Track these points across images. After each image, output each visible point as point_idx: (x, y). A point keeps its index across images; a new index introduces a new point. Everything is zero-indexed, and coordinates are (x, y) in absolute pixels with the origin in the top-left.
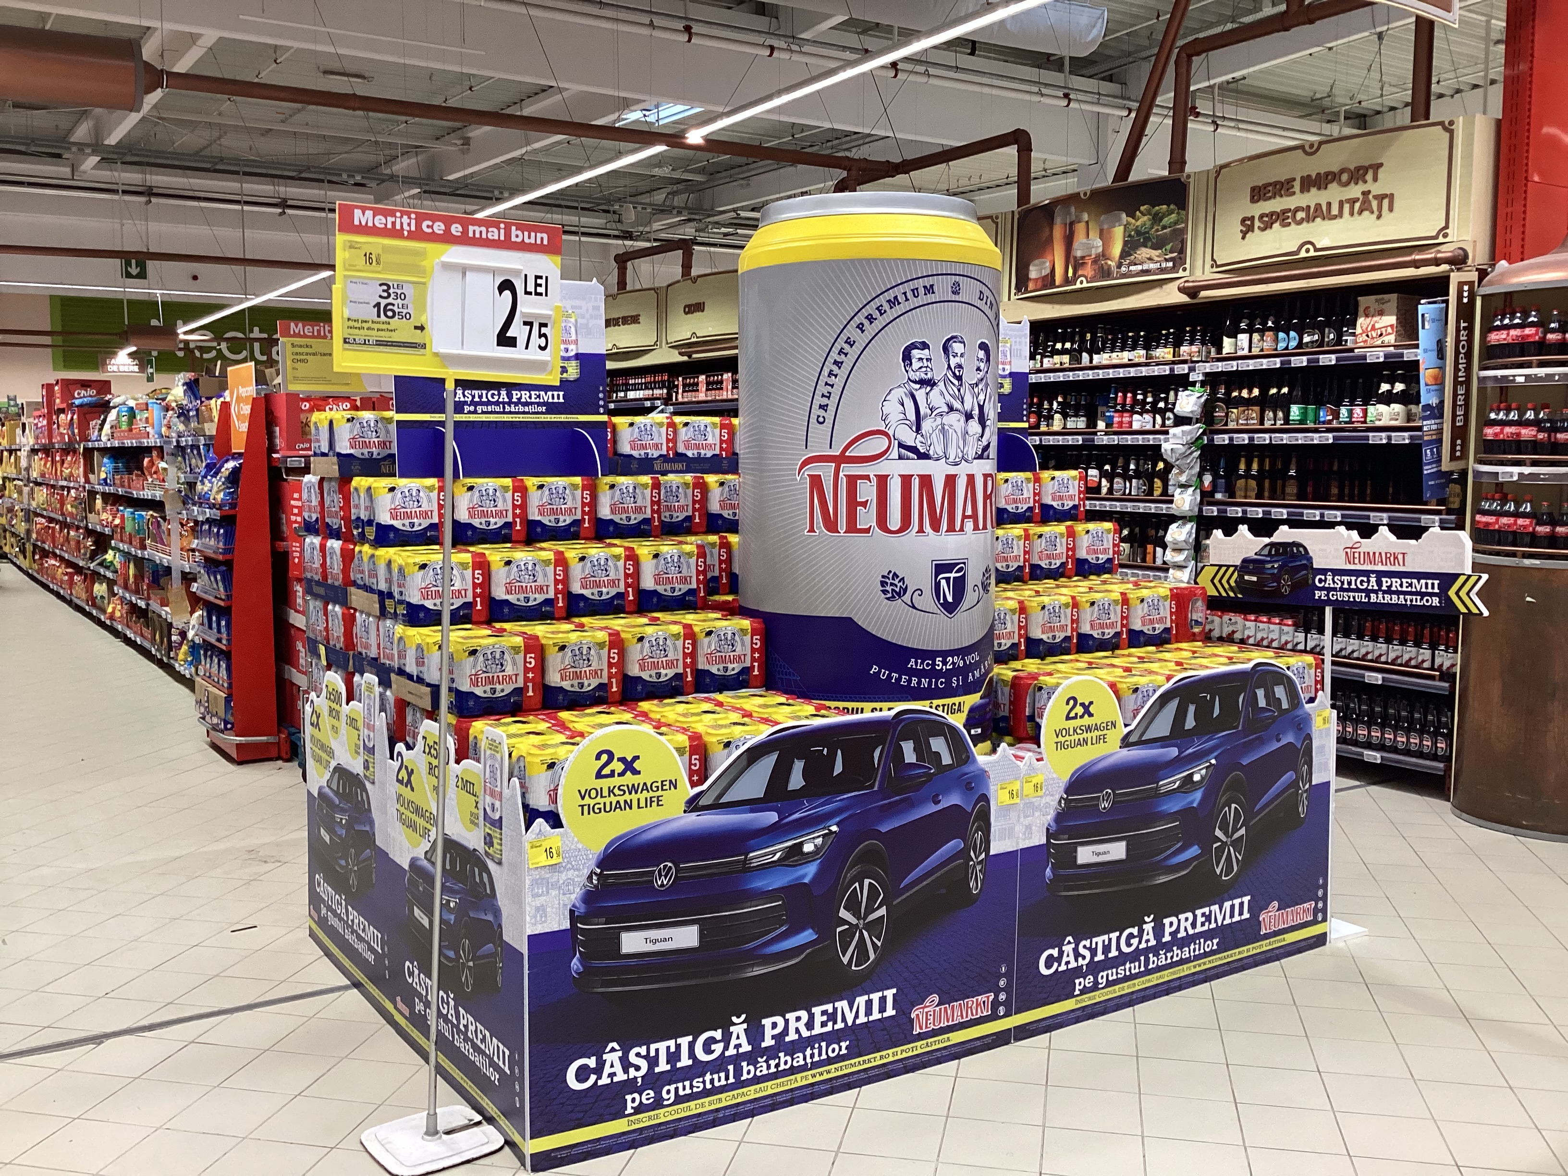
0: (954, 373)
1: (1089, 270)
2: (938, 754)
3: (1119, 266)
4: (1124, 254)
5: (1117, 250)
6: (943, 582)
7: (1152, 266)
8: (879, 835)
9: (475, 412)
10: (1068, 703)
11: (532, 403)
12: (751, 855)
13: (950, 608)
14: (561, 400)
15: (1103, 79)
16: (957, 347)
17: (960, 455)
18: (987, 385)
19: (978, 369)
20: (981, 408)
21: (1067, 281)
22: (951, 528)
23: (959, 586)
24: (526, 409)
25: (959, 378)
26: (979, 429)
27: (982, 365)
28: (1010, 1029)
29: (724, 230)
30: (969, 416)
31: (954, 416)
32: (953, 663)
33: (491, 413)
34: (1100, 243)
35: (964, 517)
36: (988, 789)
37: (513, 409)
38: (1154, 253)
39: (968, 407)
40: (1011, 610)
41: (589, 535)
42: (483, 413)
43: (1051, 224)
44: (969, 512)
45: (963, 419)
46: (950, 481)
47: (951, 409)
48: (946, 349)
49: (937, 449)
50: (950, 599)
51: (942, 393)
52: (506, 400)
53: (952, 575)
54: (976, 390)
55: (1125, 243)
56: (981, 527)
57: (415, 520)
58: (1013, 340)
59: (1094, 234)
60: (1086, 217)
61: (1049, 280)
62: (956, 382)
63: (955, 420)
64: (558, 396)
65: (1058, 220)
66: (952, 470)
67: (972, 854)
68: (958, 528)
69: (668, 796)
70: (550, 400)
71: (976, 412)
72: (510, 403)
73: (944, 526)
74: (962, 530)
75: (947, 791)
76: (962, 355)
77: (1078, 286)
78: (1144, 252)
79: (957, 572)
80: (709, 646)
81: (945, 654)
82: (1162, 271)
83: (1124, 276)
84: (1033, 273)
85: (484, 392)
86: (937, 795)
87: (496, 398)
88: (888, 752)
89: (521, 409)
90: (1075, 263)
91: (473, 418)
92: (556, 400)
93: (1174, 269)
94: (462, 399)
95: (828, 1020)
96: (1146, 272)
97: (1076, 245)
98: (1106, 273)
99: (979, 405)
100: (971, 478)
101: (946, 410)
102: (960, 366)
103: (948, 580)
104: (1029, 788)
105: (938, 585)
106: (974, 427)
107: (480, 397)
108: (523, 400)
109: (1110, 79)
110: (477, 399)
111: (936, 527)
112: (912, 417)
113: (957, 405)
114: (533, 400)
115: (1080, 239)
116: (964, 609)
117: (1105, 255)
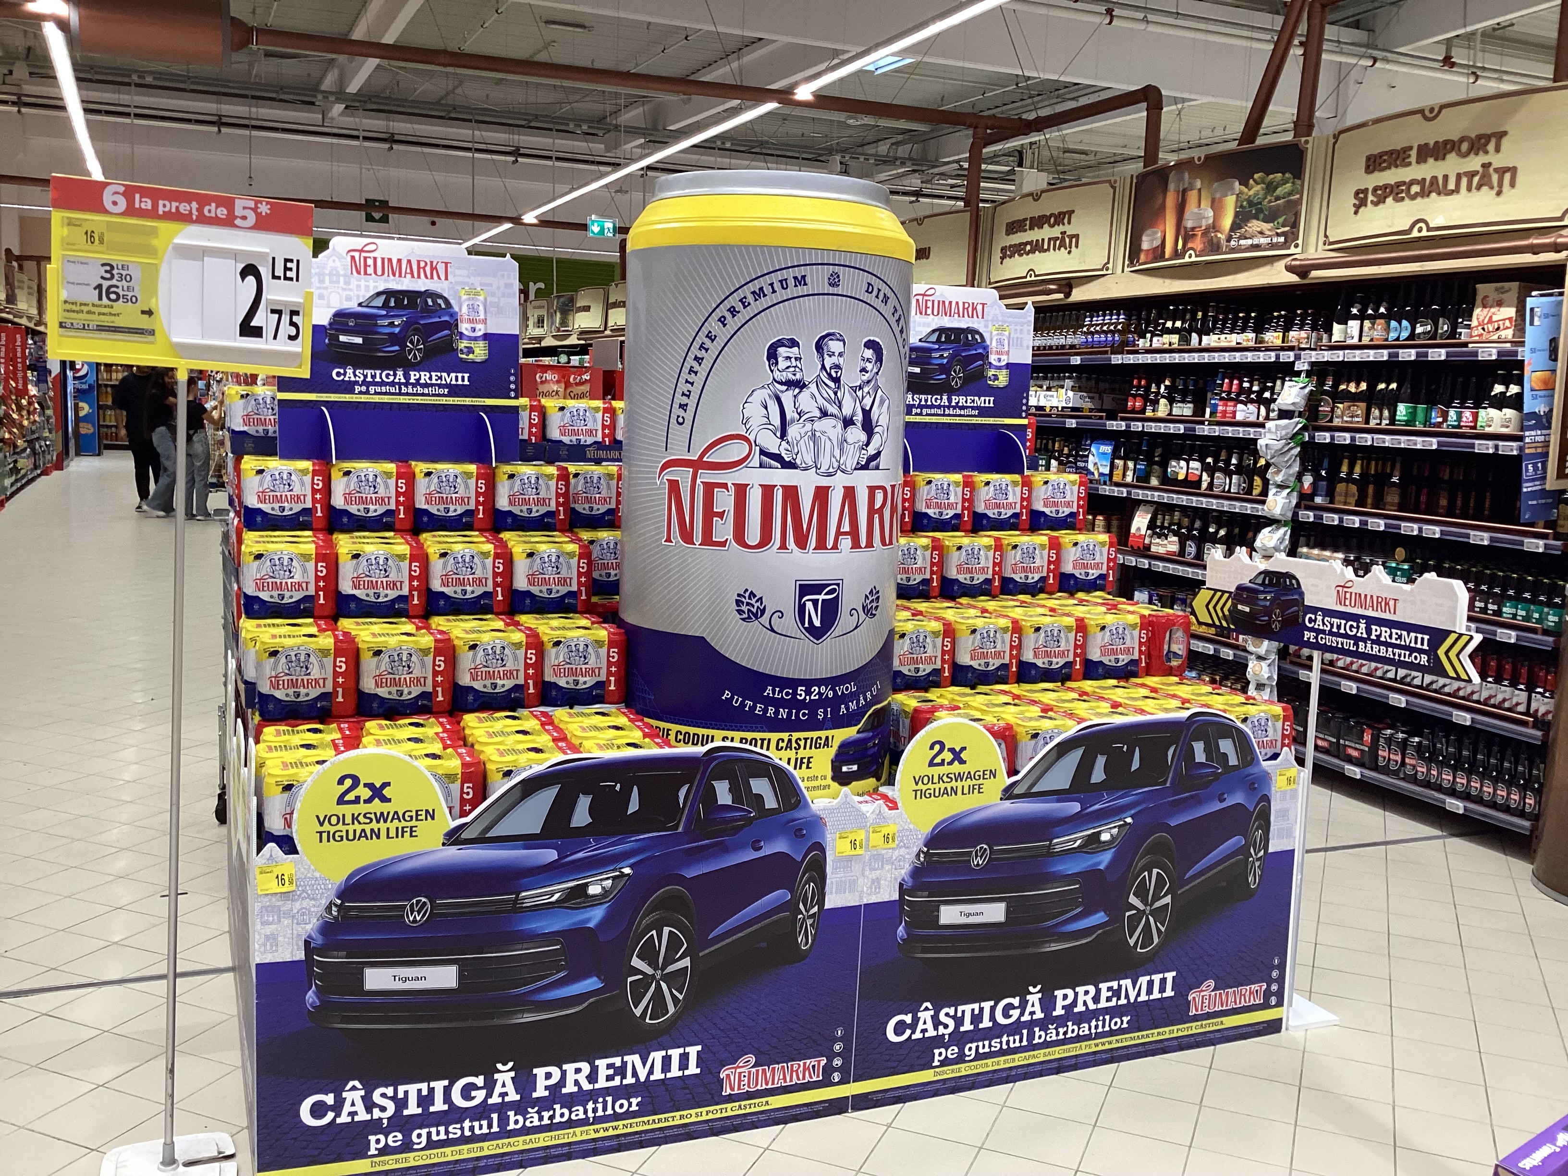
0: (830, 375)
1: (1198, 243)
2: (759, 797)
3: (1229, 239)
4: (1235, 227)
5: (1227, 222)
6: (809, 606)
7: (1263, 241)
8: (682, 880)
9: (367, 392)
10: (932, 748)
11: (432, 385)
12: (523, 894)
13: (816, 633)
14: (466, 382)
15: (1347, 26)
16: (835, 346)
17: (836, 465)
18: (877, 388)
19: (864, 370)
20: (867, 413)
21: (1177, 255)
22: (821, 545)
24: (426, 391)
25: (837, 380)
26: (863, 437)
27: (869, 366)
28: (847, 1098)
29: (950, 182)
30: (848, 422)
31: (828, 422)
32: (819, 693)
33: (386, 394)
34: (1211, 213)
35: (839, 533)
36: (824, 836)
37: (410, 391)
38: (1266, 227)
39: (847, 411)
40: (933, 633)
41: (484, 527)
42: (376, 393)
43: (1165, 190)
44: (846, 528)
45: (840, 425)
46: (822, 495)
47: (824, 414)
48: (819, 347)
49: (806, 457)
50: (817, 623)
51: (813, 396)
52: (403, 380)
53: (821, 597)
54: (859, 393)
55: (1237, 214)
56: (863, 544)
57: (286, 504)
58: (1013, 327)
59: (1205, 204)
60: (1198, 184)
61: (1158, 253)
62: (832, 384)
63: (831, 428)
64: (463, 378)
65: (1172, 187)
66: (824, 482)
67: (801, 906)
68: (830, 543)
69: (423, 827)
70: (454, 382)
71: (859, 417)
72: (406, 384)
73: (813, 541)
74: (835, 547)
75: (770, 837)
76: (840, 355)
77: (1187, 259)
78: (1255, 225)
79: (827, 594)
80: (557, 657)
81: (808, 684)
82: (1273, 246)
83: (1233, 250)
84: (1145, 246)
85: (378, 372)
86: (759, 841)
87: (392, 378)
88: (697, 791)
89: (420, 390)
90: (1185, 234)
91: (364, 398)
92: (460, 382)
93: (1285, 245)
94: (353, 379)
95: (615, 1074)
96: (1256, 247)
97: (1187, 215)
98: (1214, 247)
99: (863, 410)
100: (850, 493)
101: (818, 414)
102: (837, 367)
103: (815, 602)
104: (876, 839)
105: (802, 608)
106: (857, 434)
107: (374, 377)
108: (422, 381)
109: (1357, 25)
110: (369, 379)
111: (802, 543)
112: (776, 421)
113: (832, 409)
114: (434, 381)
115: (1191, 208)
116: (836, 633)
117: (1215, 227)
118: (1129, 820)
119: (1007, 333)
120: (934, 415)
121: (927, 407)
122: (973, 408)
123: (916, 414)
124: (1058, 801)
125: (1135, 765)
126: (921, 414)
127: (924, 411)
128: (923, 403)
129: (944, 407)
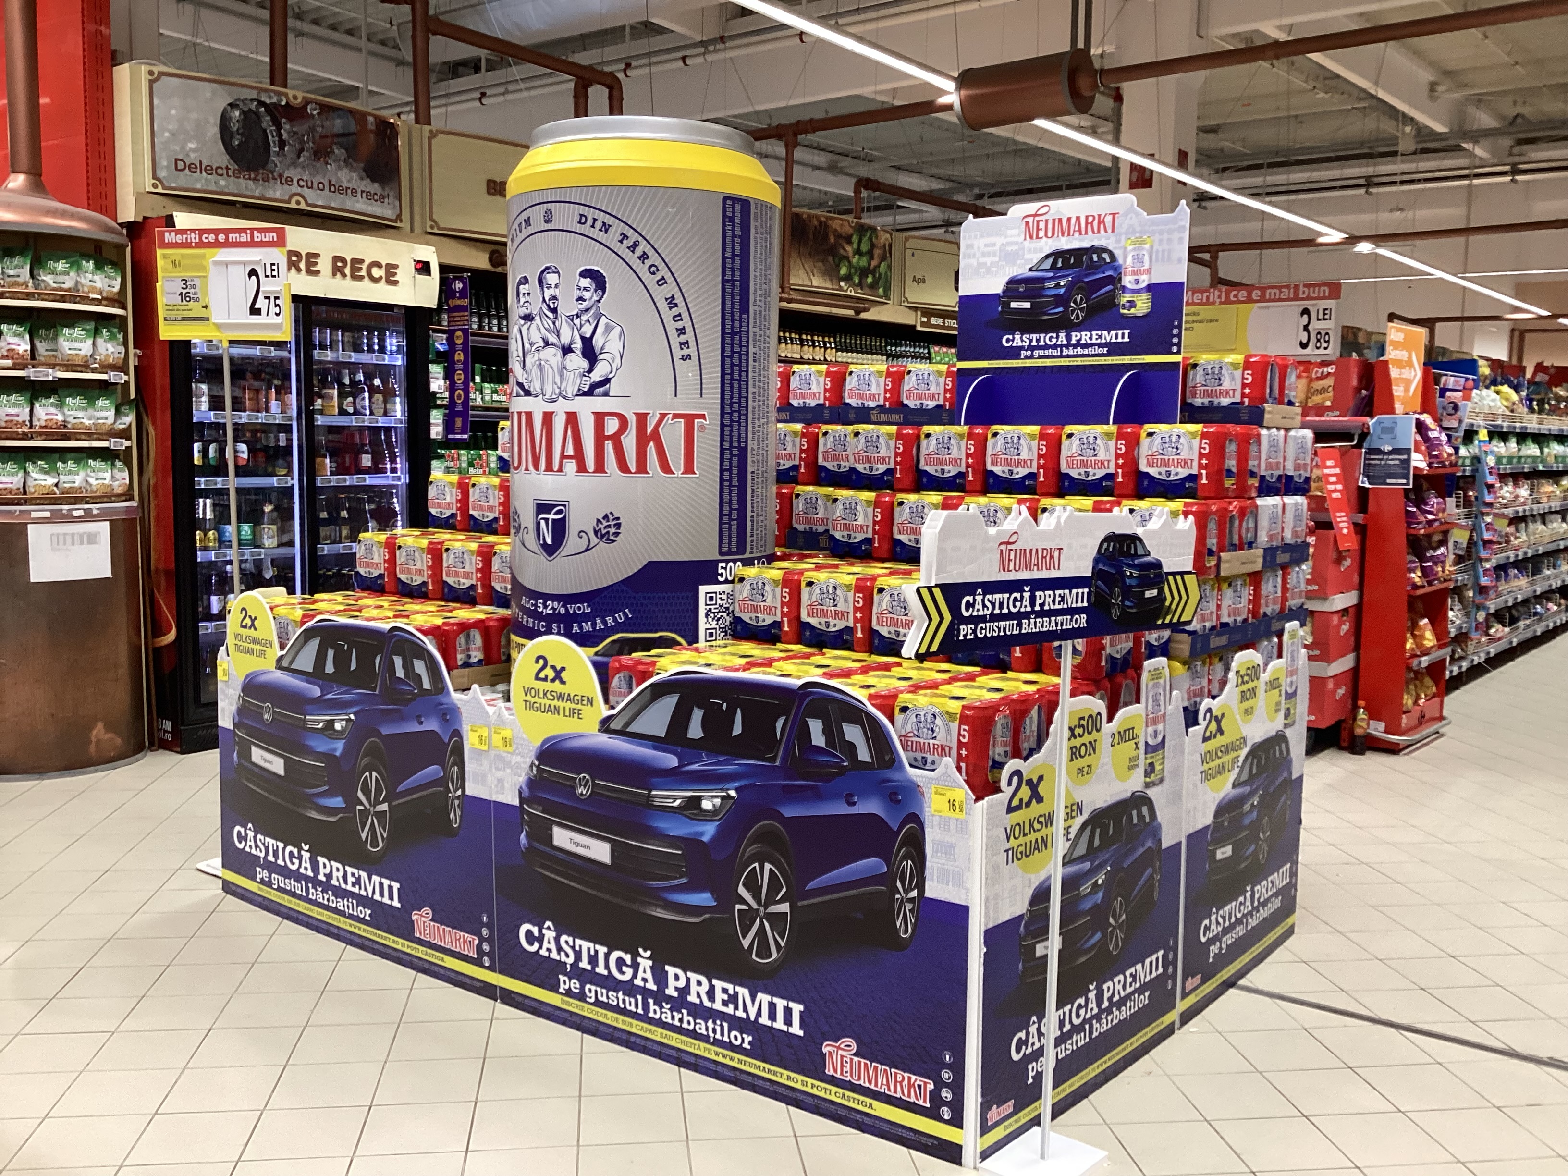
0: (548, 306)
6: (543, 523)
8: (380, 735)
10: (537, 662)
12: (307, 717)
13: (550, 550)
17: (557, 391)
22: (549, 468)
23: (560, 529)
26: (585, 364)
28: (494, 986)
30: (567, 350)
31: (551, 350)
32: (552, 608)
35: (563, 457)
36: (461, 725)
39: (565, 340)
44: (570, 451)
45: (559, 353)
46: (548, 418)
50: (549, 541)
53: (551, 516)
54: (577, 322)
56: (591, 469)
63: (552, 356)
66: (549, 407)
67: (450, 786)
68: (556, 467)
71: (578, 345)
73: (543, 465)
74: (560, 470)
76: (556, 286)
79: (556, 514)
81: (546, 597)
100: (572, 418)
101: (542, 344)
102: (554, 298)
103: (546, 520)
105: (538, 524)
106: (577, 362)
111: (536, 467)
112: (521, 355)
113: (552, 339)
116: (563, 554)
118: (733, 793)
119: (1147, 246)
120: (1048, 357)
121: (1039, 348)
122: (1100, 345)
123: (1026, 358)
124: (655, 748)
125: (737, 730)
126: (1031, 357)
127: (1036, 353)
128: (1034, 343)
129: (1061, 346)
